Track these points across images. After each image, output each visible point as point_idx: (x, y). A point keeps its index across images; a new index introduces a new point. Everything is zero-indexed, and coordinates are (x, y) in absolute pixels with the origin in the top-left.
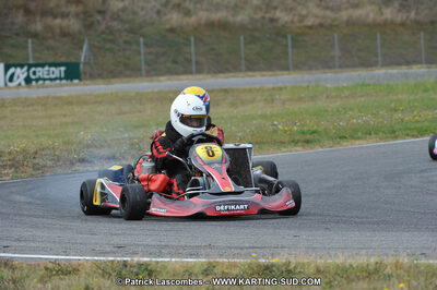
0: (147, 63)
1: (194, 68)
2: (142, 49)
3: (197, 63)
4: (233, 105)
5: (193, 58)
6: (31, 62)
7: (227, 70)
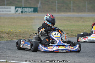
0: (58, 8)
1: (72, 11)
2: (57, 4)
3: (73, 9)
4: (83, 22)
5: (72, 8)
6: (23, 6)
7: (82, 12)
